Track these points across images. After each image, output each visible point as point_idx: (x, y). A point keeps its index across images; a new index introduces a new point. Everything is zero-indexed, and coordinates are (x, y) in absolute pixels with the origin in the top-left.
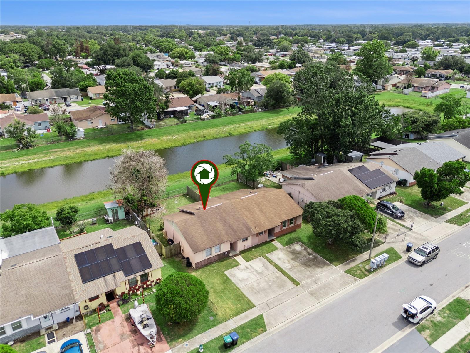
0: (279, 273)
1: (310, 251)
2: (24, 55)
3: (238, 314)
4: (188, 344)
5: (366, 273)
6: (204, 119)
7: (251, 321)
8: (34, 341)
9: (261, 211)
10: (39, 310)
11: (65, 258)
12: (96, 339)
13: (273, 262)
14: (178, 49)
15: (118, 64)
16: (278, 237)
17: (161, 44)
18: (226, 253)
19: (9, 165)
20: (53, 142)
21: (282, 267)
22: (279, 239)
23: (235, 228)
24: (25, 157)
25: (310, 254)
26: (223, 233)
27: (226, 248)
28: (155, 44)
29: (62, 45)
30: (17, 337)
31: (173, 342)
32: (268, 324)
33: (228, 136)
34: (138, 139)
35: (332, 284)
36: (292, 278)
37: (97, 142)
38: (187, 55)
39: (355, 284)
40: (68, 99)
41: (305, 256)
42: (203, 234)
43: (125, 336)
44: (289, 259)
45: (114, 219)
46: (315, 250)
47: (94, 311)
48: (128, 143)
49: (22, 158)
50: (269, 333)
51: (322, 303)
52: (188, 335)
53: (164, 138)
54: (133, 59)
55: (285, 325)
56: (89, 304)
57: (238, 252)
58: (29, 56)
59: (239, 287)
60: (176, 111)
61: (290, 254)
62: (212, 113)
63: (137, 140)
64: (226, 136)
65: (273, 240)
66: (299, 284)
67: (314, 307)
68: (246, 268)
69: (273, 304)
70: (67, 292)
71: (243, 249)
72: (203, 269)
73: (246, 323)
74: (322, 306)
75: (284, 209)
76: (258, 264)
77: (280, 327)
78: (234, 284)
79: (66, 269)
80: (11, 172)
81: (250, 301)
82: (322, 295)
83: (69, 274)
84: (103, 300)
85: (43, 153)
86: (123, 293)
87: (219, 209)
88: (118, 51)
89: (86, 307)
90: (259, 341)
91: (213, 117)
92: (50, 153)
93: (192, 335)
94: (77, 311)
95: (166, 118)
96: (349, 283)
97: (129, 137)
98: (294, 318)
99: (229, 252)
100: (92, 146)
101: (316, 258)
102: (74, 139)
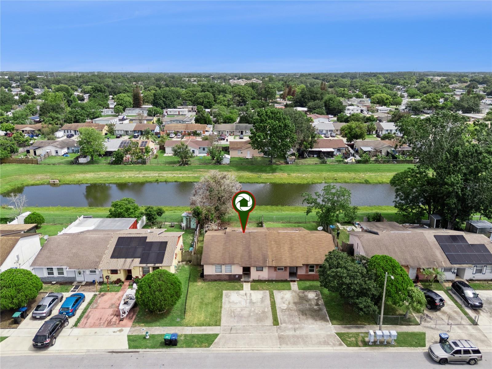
0: (269, 310)
1: (321, 302)
2: (239, 96)
3: (202, 325)
4: (145, 329)
5: (360, 343)
6: (347, 163)
7: (205, 335)
8: (66, 287)
9: (291, 248)
10: (74, 265)
11: (112, 237)
12: (97, 300)
13: (274, 298)
14: (378, 95)
15: (309, 106)
16: (300, 280)
17: (369, 89)
18: (237, 276)
19: (165, 175)
20: (204, 163)
21: (278, 306)
22: (301, 283)
23: (253, 255)
24: (178, 172)
25: (317, 304)
26: (239, 256)
27: (238, 270)
28: (363, 89)
29: (271, 88)
30: (60, 280)
31: (137, 324)
32: (215, 343)
33: (362, 183)
34: (271, 172)
35: (311, 338)
36: (277, 317)
37: (235, 169)
38: (388, 101)
39: (335, 348)
40: (244, 133)
41: (310, 305)
42: (219, 251)
43: (113, 306)
44: (292, 301)
45: (187, 226)
46: (326, 304)
47: (112, 283)
48: (260, 174)
49: (176, 172)
50: (210, 351)
51: (282, 349)
52: (151, 324)
53: (294, 175)
54: (325, 103)
55: (229, 350)
56: (111, 275)
57: (251, 279)
58: (244, 97)
59: (223, 306)
60: (321, 151)
61: (298, 298)
62: (358, 158)
63: (269, 173)
64: (360, 183)
65: (294, 281)
66: (278, 324)
67: (271, 349)
68: (244, 295)
69: (237, 331)
70: (98, 260)
71: (257, 279)
72: (210, 283)
73: (198, 335)
74: (279, 352)
75: (318, 253)
76: (258, 295)
77: (223, 350)
78: (222, 303)
79: (107, 245)
80: (163, 180)
81: (220, 320)
82: (289, 343)
83: (107, 248)
84: (122, 276)
85: (192, 171)
86: (137, 277)
87: (250, 235)
88: (315, 95)
89: (108, 277)
90: (195, 352)
91: (358, 162)
92: (197, 171)
93: (153, 325)
94: (101, 277)
95: (309, 157)
96: (330, 345)
97: (263, 169)
98: (242, 349)
99: (240, 276)
100: (230, 171)
101: (320, 310)
102: (220, 164)
